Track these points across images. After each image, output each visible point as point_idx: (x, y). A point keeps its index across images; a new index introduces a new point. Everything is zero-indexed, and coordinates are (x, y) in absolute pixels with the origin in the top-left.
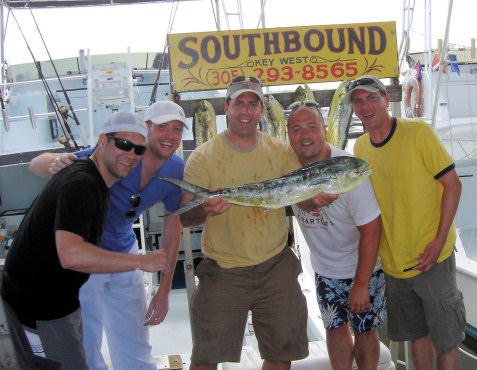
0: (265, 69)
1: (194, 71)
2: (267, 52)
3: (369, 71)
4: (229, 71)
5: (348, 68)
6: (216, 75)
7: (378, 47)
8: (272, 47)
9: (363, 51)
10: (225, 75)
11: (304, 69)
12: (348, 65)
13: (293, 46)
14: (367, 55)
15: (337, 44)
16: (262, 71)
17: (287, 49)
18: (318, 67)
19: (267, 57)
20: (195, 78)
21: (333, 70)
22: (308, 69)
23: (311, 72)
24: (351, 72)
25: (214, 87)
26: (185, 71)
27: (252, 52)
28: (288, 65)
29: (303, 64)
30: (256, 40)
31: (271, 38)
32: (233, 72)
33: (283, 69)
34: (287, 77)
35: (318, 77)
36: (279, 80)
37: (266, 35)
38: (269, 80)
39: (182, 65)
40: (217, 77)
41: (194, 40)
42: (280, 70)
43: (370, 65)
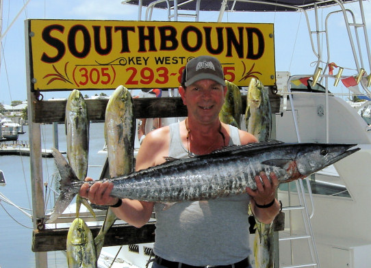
0: (139, 68)
1: (59, 65)
2: (142, 49)
3: (246, 77)
4: (99, 68)
5: (226, 73)
6: (83, 72)
7: (256, 52)
8: (147, 43)
9: (241, 55)
10: (95, 73)
11: (181, 71)
12: (226, 69)
13: (169, 44)
14: (245, 59)
15: (215, 46)
16: (135, 71)
17: (163, 47)
19: (142, 55)
20: (60, 75)
24: (229, 77)
25: (82, 87)
26: (50, 65)
27: (125, 48)
28: (164, 65)
29: (179, 66)
30: (130, 33)
31: (146, 33)
32: (103, 69)
33: (158, 70)
34: (162, 79)
36: (154, 83)
37: (141, 29)
38: (142, 82)
39: (45, 58)
40: (85, 75)
41: (61, 28)
42: (155, 71)
43: (247, 72)
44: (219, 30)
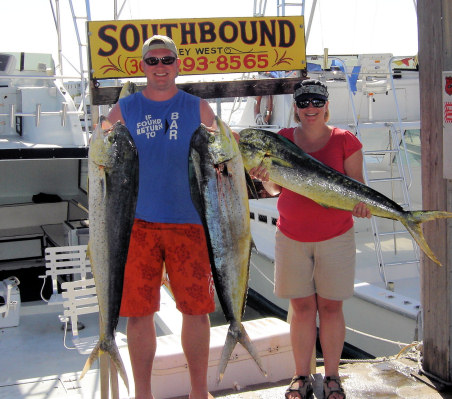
0: (182, 58)
1: (113, 58)
2: (184, 42)
5: (260, 60)
6: (134, 63)
7: (287, 40)
8: (188, 37)
9: (273, 44)
11: (218, 60)
12: (259, 57)
13: (208, 37)
14: (277, 48)
15: (249, 36)
17: (203, 40)
18: (232, 58)
19: (184, 47)
20: (114, 66)
21: (246, 61)
22: (222, 59)
23: (225, 62)
24: (263, 63)
26: (105, 59)
28: (204, 55)
29: (217, 55)
30: (173, 29)
31: (188, 28)
33: (198, 59)
34: (202, 67)
35: (232, 67)
36: (195, 70)
37: (183, 26)
38: (185, 69)
39: (102, 53)
40: (136, 65)
41: (113, 28)
42: (195, 60)
43: (280, 57)
44: (253, 24)
